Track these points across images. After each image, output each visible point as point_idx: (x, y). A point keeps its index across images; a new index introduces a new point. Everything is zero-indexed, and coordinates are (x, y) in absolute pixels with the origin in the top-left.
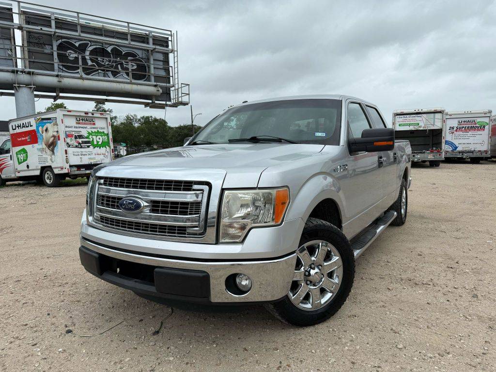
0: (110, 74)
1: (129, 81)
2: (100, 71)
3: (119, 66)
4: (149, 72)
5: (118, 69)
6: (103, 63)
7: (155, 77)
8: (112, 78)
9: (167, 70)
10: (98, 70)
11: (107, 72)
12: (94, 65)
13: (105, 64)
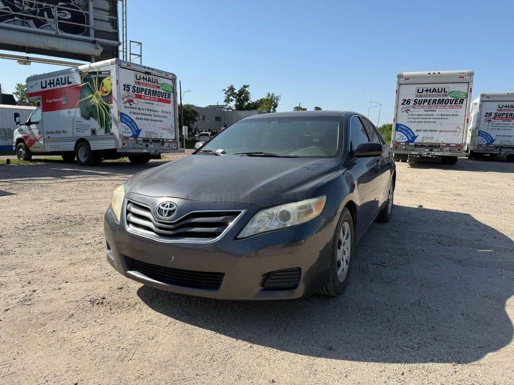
0: (31, 22)
1: (54, 33)
2: (16, 18)
3: (45, 13)
4: (88, 24)
5: (44, 16)
6: (21, 8)
7: (96, 31)
8: (35, 29)
9: (115, 24)
10: (13, 16)
11: (28, 21)
12: (7, 9)
13: (23, 9)
